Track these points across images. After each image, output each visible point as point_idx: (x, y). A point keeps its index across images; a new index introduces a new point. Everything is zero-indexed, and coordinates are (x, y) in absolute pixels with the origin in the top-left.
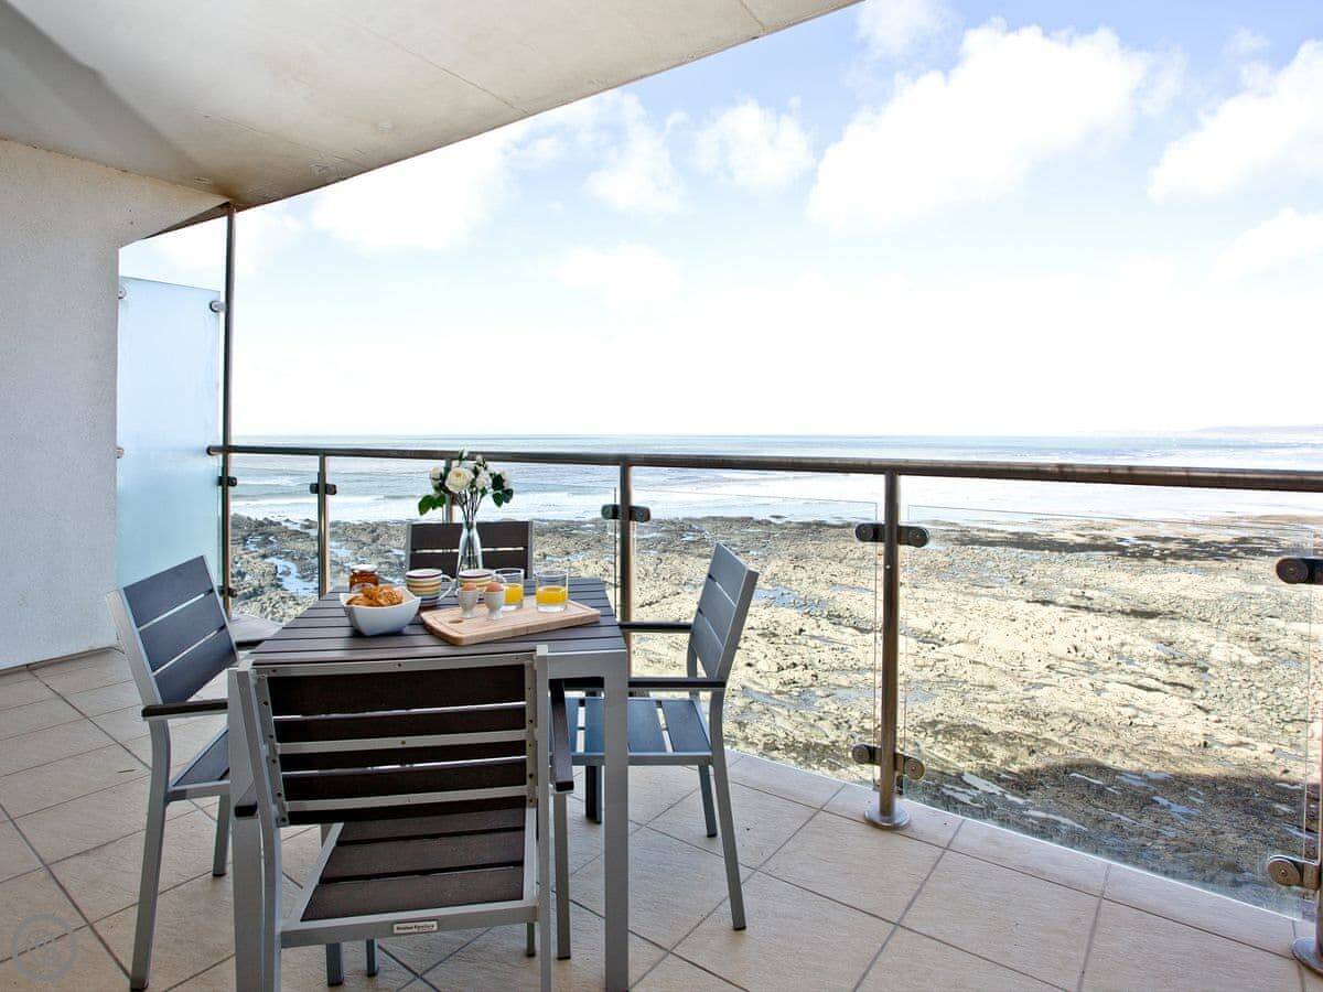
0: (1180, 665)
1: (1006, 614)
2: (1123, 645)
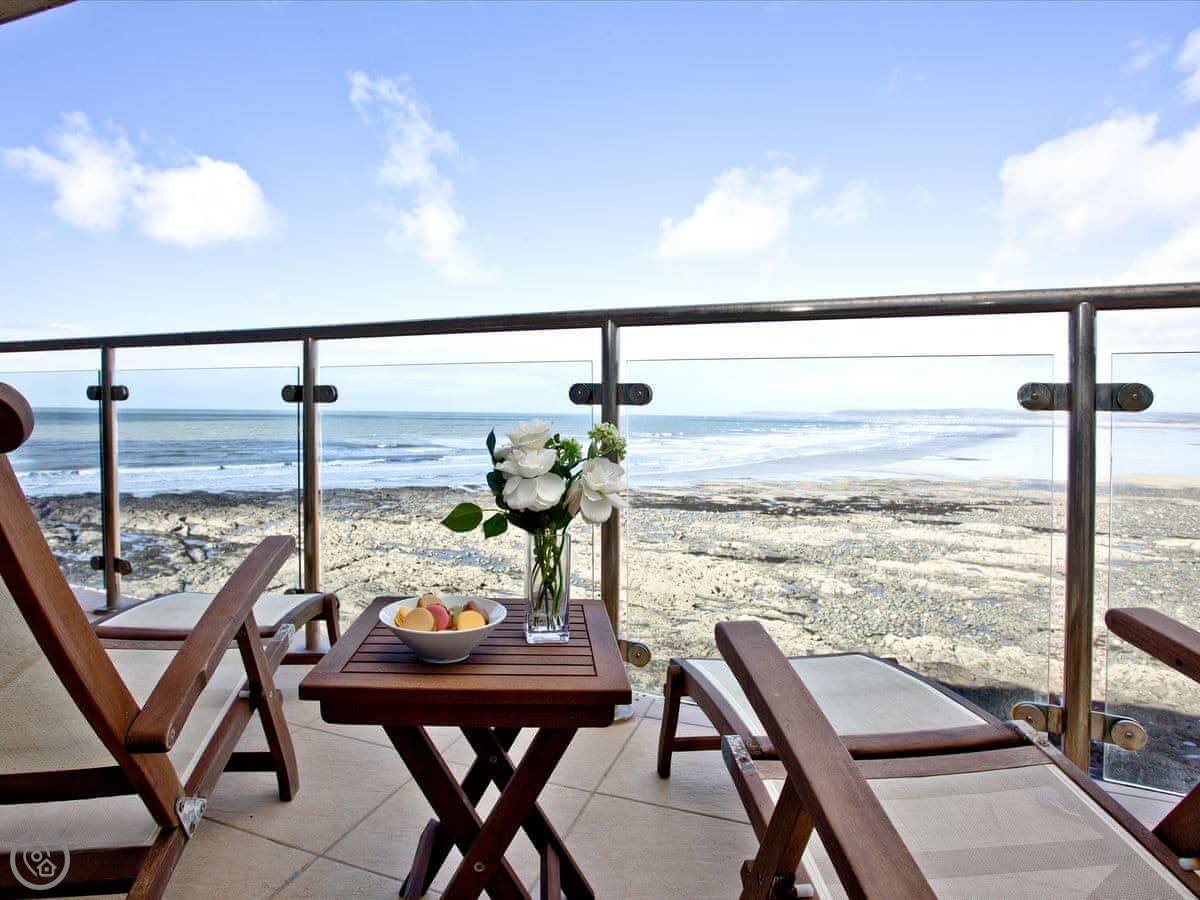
0: (797, 598)
1: (664, 564)
2: (756, 584)
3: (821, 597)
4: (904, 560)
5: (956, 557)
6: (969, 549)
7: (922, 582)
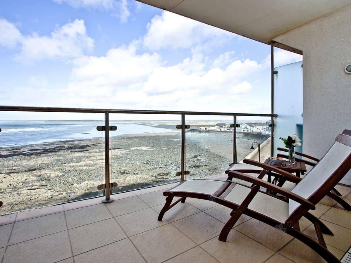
0: (43, 181)
2: (26, 180)
3: (51, 178)
4: (75, 162)
5: (89, 159)
6: (92, 157)
7: (81, 168)
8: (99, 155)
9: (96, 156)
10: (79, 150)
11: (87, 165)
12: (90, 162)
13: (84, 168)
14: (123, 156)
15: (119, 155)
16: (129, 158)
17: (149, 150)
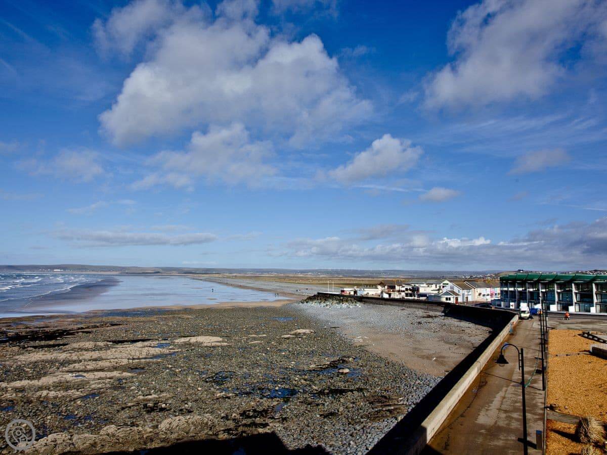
4: (29, 378)
5: (66, 369)
6: (75, 362)
7: (45, 393)
8: (93, 357)
9: (85, 360)
10: (43, 343)
11: (59, 386)
12: (69, 377)
13: (52, 394)
14: (155, 360)
15: (145, 358)
16: (170, 366)
17: (219, 346)
